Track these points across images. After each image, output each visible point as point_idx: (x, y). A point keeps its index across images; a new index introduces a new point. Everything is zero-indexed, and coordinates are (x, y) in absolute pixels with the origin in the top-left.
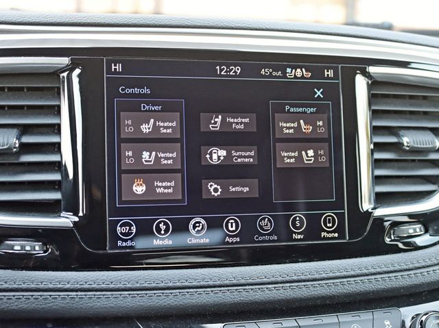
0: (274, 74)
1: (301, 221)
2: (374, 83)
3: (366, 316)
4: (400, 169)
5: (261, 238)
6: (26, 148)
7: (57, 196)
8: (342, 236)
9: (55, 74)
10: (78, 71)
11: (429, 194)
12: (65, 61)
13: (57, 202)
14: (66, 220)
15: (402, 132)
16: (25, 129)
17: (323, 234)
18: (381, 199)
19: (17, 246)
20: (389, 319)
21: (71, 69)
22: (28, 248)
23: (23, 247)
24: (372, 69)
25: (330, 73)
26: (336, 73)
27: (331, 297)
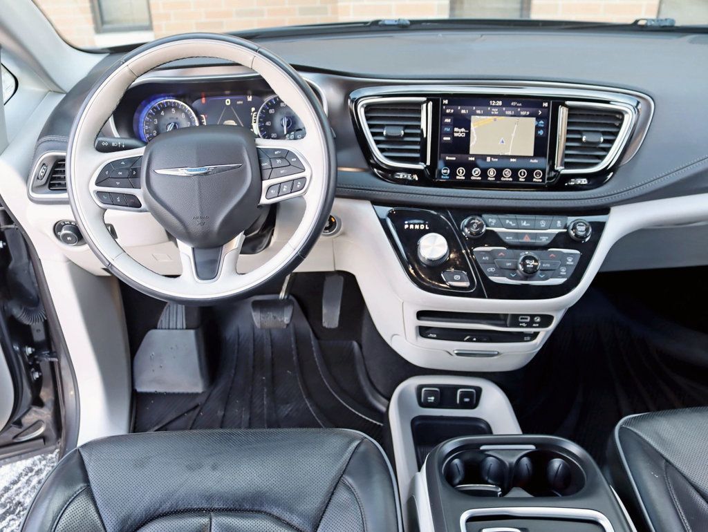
0: (518, 105)
1: (524, 173)
2: (570, 108)
3: (549, 218)
4: (581, 151)
5: (504, 179)
6: (406, 135)
7: (417, 155)
8: (543, 181)
9: (420, 104)
10: (430, 104)
11: (596, 164)
12: (424, 99)
13: (417, 158)
14: (421, 166)
15: (584, 133)
16: (406, 127)
17: (534, 180)
18: (567, 165)
19: (401, 175)
20: (560, 220)
21: (427, 102)
22: (405, 176)
23: (403, 176)
24: (568, 103)
25: (546, 105)
26: (549, 105)
27: (534, 208)
